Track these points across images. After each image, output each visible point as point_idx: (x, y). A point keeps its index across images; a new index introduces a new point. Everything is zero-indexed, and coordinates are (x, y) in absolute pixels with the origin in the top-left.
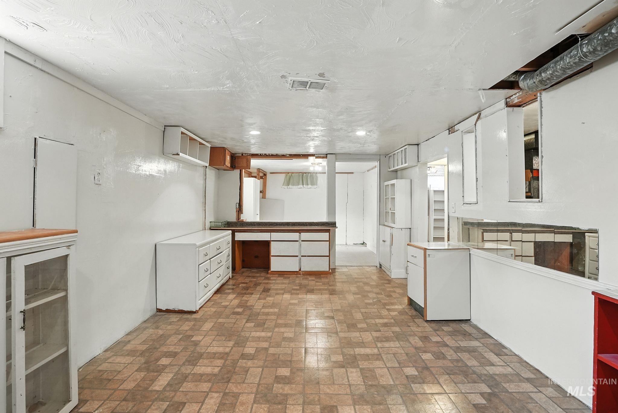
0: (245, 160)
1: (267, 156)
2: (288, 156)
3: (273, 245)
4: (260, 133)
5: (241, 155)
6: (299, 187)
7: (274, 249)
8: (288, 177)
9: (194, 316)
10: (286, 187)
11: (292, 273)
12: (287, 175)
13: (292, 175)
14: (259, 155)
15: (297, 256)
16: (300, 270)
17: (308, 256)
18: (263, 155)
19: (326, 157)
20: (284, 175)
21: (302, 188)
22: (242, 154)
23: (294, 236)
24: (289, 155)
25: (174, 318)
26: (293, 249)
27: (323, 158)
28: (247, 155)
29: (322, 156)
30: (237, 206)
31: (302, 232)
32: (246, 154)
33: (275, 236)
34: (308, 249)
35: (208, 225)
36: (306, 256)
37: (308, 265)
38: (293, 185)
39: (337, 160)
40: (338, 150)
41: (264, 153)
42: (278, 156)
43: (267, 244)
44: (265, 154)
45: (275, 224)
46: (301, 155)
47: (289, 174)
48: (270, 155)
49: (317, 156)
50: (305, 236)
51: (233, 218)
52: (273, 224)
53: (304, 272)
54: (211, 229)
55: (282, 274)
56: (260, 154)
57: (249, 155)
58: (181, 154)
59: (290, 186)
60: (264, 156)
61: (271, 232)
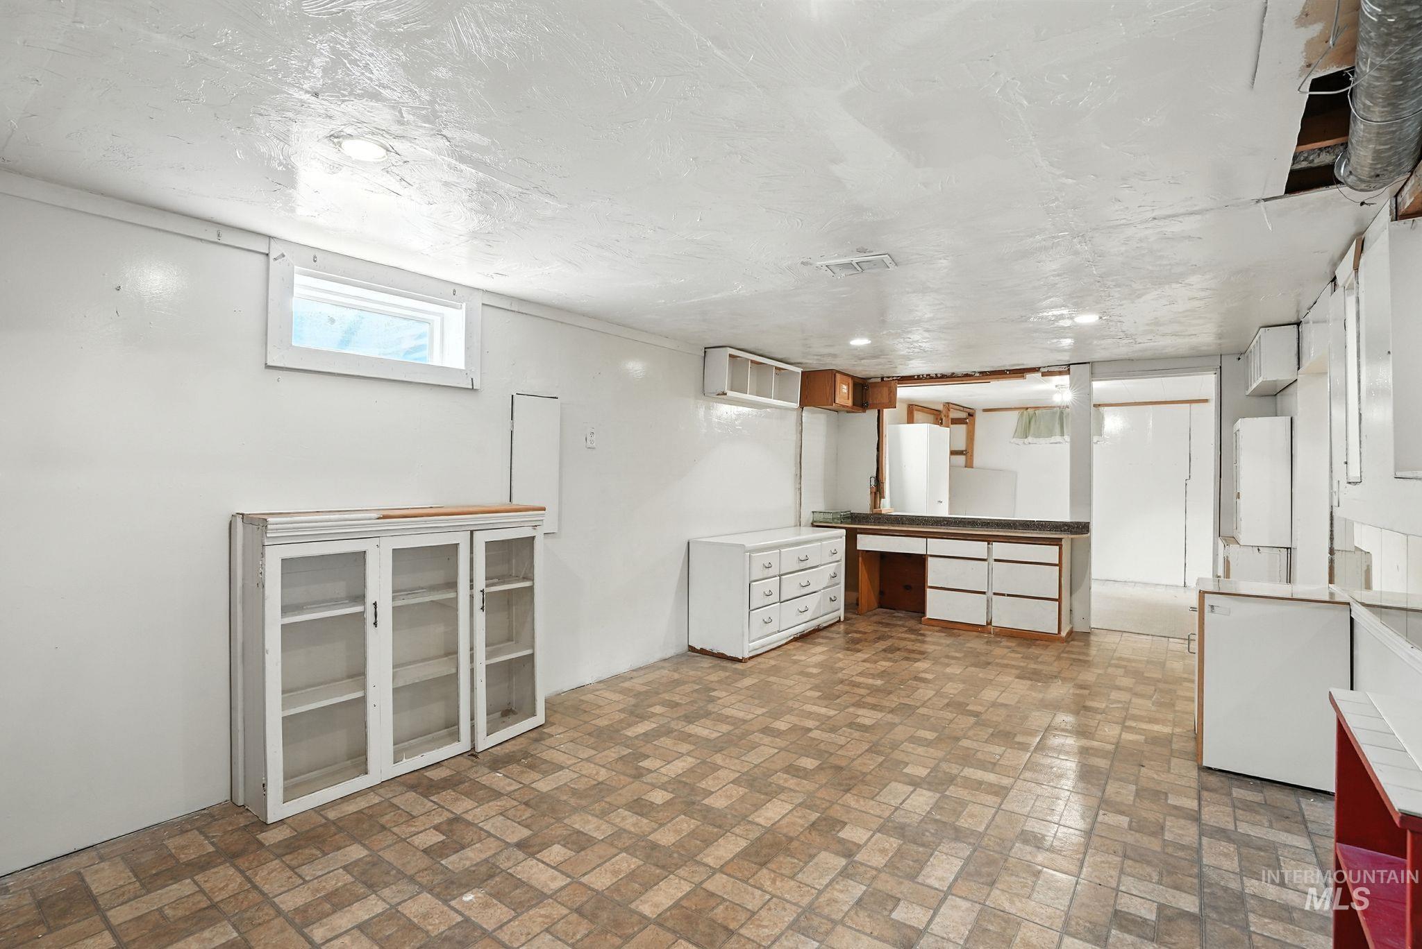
0: (885, 391)
1: (932, 378)
2: (978, 375)
3: (932, 565)
4: (870, 342)
5: (879, 380)
6: (1053, 439)
7: (936, 573)
8: (1025, 418)
9: (739, 666)
10: (1020, 441)
11: (971, 628)
12: (1022, 414)
13: (1037, 412)
14: (916, 377)
15: (984, 593)
16: (989, 623)
17: (1009, 595)
18: (923, 377)
19: (1068, 372)
20: (1015, 414)
21: (1060, 443)
22: (882, 378)
23: (979, 548)
24: (980, 373)
25: (706, 662)
26: (974, 576)
27: (1060, 373)
28: (891, 379)
29: (1056, 369)
30: (873, 483)
31: (995, 541)
32: (889, 377)
33: (936, 546)
34: (1006, 578)
35: (807, 517)
36: (1003, 595)
37: (1007, 616)
38: (1039, 436)
39: (1093, 376)
40: (1098, 355)
41: (927, 373)
42: (955, 377)
43: (919, 562)
44: (927, 375)
46: (1007, 370)
47: (1029, 410)
48: (939, 376)
49: (1045, 370)
50: (1000, 549)
51: (863, 505)
53: (998, 630)
54: (813, 525)
55: (949, 627)
56: (918, 376)
57: (894, 378)
58: (730, 392)
59: (1030, 439)
60: (926, 379)
61: (926, 537)
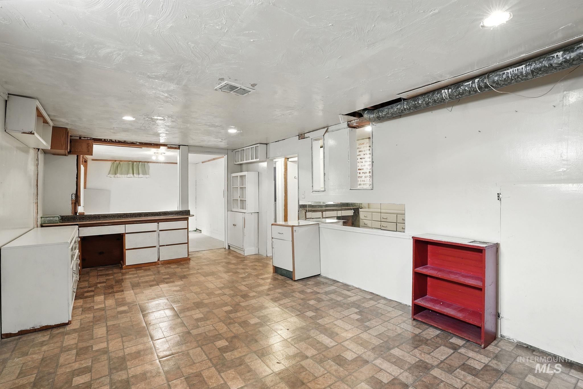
1: (113, 142)
2: (138, 144)
3: (127, 238)
5: (78, 138)
6: (129, 176)
7: (129, 242)
8: (115, 165)
10: (112, 176)
11: (148, 265)
12: (113, 163)
13: (121, 163)
14: (103, 140)
15: (155, 247)
16: (159, 260)
17: (166, 245)
18: (107, 141)
19: (179, 148)
21: (131, 177)
22: (80, 138)
23: (152, 226)
24: (140, 143)
26: (150, 239)
27: (175, 148)
28: (86, 139)
29: (174, 146)
30: (74, 197)
31: (160, 222)
32: (85, 138)
33: (130, 228)
34: (166, 238)
36: (164, 246)
37: (167, 254)
38: (121, 174)
39: (189, 151)
40: (191, 142)
42: (126, 143)
43: (120, 238)
44: (110, 140)
45: (125, 216)
46: (153, 144)
47: (116, 162)
48: (117, 141)
49: (169, 146)
50: (163, 225)
51: (68, 212)
52: (122, 215)
53: (163, 262)
54: (42, 226)
55: (138, 267)
56: (105, 140)
57: (89, 139)
58: (36, 134)
59: (118, 175)
60: (109, 142)
61: (125, 224)
